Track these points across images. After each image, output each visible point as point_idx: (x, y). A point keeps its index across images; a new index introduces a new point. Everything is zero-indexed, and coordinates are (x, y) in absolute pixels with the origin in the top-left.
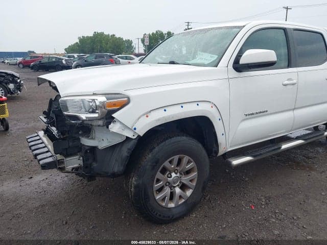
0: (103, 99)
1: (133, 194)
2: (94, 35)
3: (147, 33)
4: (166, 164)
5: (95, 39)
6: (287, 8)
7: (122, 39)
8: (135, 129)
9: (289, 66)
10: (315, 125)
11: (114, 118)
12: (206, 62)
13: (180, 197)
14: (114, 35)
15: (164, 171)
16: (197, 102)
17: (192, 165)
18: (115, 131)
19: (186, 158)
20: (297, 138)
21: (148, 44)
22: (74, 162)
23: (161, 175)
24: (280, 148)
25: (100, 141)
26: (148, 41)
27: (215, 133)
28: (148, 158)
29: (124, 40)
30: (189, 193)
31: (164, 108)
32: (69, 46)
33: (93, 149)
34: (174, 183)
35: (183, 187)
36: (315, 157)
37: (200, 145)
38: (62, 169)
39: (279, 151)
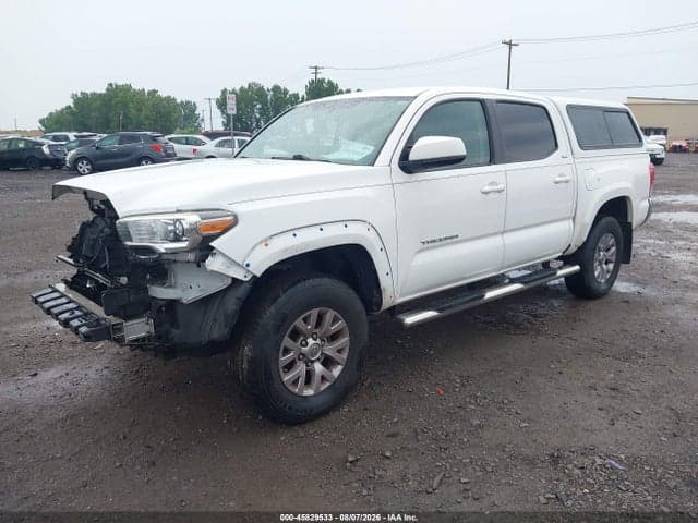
0: (194, 218)
1: (245, 372)
2: (107, 90)
3: (230, 89)
4: (299, 322)
5: (111, 100)
6: (510, 44)
7: (174, 99)
8: (248, 265)
9: (491, 161)
10: (543, 260)
11: (213, 248)
12: (356, 158)
13: (323, 378)
14: (155, 92)
15: (295, 335)
16: (346, 223)
17: (340, 324)
18: (215, 269)
19: (330, 314)
20: (513, 281)
21: (234, 112)
22: (138, 328)
23: (292, 342)
24: (483, 296)
25: (186, 289)
26: (235, 107)
27: (375, 272)
28: (269, 314)
29: (179, 101)
30: (337, 371)
31: (293, 231)
32: (51, 114)
33: (172, 304)
34: (313, 356)
35: (328, 362)
36: (546, 315)
37: (351, 291)
38: (120, 341)
39: (481, 301)
